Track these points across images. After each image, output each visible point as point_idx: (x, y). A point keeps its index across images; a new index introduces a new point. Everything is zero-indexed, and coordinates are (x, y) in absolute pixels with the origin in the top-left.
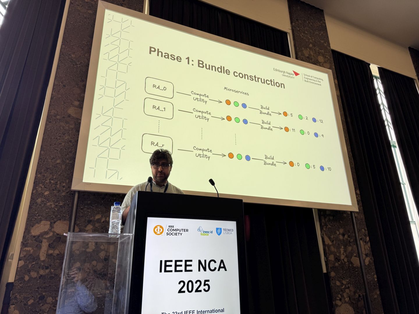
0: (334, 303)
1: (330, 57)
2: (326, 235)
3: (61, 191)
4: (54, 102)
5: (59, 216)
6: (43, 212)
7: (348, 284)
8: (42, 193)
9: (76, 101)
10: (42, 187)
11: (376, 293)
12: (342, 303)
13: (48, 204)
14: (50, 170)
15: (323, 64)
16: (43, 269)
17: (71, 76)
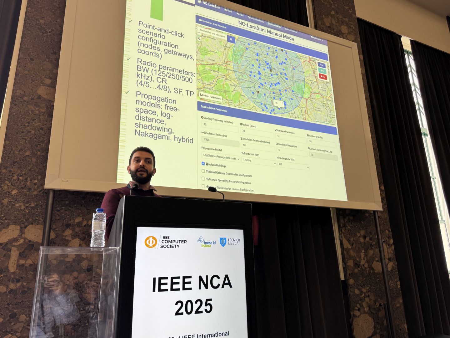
0: (352, 313)
1: (355, 27)
2: (345, 237)
3: (33, 189)
4: (19, 80)
5: (30, 220)
6: (10, 215)
7: (369, 292)
8: (8, 192)
9: (47, 78)
10: (9, 185)
11: (399, 301)
12: (361, 313)
13: (17, 205)
14: (17, 164)
15: (346, 36)
16: (13, 282)
17: (41, 48)
